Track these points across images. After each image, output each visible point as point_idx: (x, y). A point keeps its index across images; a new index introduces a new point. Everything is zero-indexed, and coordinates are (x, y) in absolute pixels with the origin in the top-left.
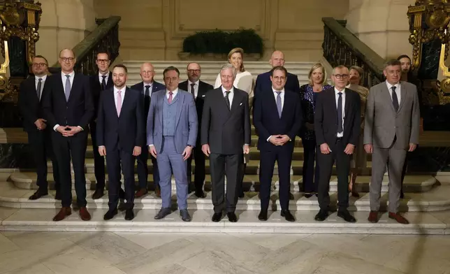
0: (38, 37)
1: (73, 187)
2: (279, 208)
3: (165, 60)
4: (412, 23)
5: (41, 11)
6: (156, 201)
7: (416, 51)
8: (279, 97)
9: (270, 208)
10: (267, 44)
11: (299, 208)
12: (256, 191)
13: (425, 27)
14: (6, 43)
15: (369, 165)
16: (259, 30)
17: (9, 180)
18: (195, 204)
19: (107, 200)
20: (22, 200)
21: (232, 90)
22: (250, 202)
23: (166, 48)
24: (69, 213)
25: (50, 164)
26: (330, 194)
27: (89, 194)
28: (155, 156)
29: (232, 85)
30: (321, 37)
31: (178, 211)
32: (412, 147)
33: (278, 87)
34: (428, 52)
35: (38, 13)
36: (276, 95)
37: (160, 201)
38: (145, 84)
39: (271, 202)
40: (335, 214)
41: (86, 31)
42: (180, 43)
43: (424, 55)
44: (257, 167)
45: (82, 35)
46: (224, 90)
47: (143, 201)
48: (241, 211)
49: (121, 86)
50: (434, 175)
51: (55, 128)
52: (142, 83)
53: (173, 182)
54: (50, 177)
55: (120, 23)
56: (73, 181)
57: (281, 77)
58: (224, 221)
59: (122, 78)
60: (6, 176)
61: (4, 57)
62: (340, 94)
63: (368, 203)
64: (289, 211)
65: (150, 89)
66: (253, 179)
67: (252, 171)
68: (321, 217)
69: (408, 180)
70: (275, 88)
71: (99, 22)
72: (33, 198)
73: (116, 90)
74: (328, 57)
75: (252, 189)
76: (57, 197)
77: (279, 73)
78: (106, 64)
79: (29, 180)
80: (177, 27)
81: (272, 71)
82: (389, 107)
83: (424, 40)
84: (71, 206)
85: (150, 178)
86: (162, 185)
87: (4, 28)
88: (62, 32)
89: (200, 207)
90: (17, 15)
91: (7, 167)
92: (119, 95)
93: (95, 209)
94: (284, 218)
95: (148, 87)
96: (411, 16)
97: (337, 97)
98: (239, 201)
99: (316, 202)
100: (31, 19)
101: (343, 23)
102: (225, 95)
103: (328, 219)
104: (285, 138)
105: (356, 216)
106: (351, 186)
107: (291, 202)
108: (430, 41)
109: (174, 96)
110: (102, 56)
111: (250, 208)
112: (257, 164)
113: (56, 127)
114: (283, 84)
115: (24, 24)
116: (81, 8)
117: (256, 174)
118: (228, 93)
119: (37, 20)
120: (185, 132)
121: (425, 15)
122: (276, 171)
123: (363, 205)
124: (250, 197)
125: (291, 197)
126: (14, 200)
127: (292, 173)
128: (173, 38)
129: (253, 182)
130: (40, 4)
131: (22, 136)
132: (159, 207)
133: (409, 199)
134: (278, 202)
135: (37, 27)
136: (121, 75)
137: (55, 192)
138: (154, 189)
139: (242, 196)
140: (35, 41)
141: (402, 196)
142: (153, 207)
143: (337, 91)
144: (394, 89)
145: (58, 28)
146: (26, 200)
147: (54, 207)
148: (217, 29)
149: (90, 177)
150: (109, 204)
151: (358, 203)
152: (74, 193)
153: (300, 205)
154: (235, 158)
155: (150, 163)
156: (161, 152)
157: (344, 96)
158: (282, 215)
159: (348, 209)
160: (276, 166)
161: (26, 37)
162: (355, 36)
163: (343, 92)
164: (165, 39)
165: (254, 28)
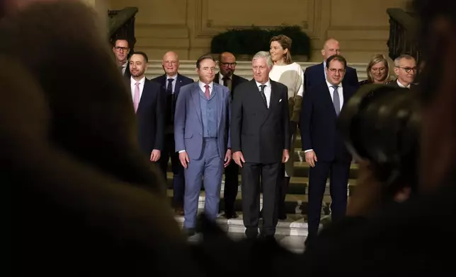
3: (189, 59)
8: (336, 93)
12: (302, 213)
16: (306, 26)
21: (268, 84)
22: (294, 225)
23: (189, 49)
29: (267, 78)
36: (332, 90)
38: (168, 78)
42: (207, 42)
44: (306, 184)
46: (258, 84)
49: (138, 76)
57: (340, 70)
59: (139, 67)
65: (174, 83)
66: (300, 200)
67: (299, 190)
73: (133, 81)
75: (298, 211)
77: (335, 65)
78: (126, 52)
80: (204, 22)
92: (137, 88)
95: (171, 80)
98: (280, 224)
102: (260, 90)
110: (121, 43)
111: (294, 233)
112: (306, 181)
114: (341, 79)
117: (304, 193)
118: (263, 87)
122: (327, 191)
124: (295, 220)
128: (199, 37)
129: (300, 202)
136: (138, 63)
139: (283, 218)
148: (253, 26)
160: (328, 184)
164: (189, 37)
165: (300, 24)
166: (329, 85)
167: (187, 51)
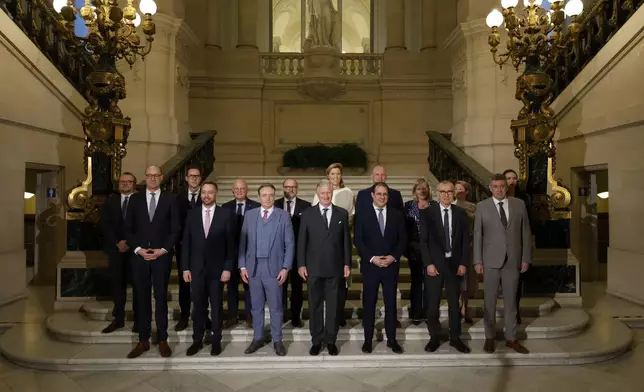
0: (125, 152)
1: (153, 317)
2: (385, 338)
3: (263, 174)
4: (516, 136)
5: (130, 127)
6: (246, 332)
7: (522, 165)
8: (381, 214)
9: (375, 338)
10: (371, 158)
11: (407, 338)
12: (359, 318)
13: (529, 140)
14: (90, 159)
15: (481, 286)
16: (363, 143)
17: (82, 310)
18: (291, 334)
19: (192, 333)
20: (93, 334)
21: (330, 208)
22: (353, 331)
23: (264, 163)
24: (147, 349)
25: (130, 291)
26: (441, 320)
27: (172, 325)
28: (246, 281)
29: (330, 202)
30: (427, 150)
31: (272, 344)
32: (524, 268)
33: (381, 204)
34: (535, 164)
35: (127, 128)
36: (377, 212)
37: (252, 332)
38: (238, 202)
39: (375, 330)
40: (447, 344)
41: (179, 146)
42: (279, 157)
43: (530, 169)
45: (175, 150)
46: (322, 207)
47: (233, 332)
48: (343, 342)
49: (210, 205)
50: (553, 297)
51: (136, 251)
52: (235, 201)
53: (267, 309)
54: (129, 306)
55: (216, 138)
56: (154, 310)
57: (384, 194)
58: (324, 355)
59: (211, 196)
60: (80, 305)
61: (87, 173)
62: (446, 211)
63: (483, 330)
64: (395, 341)
65: (243, 207)
66: (354, 305)
67: (355, 296)
68: (432, 347)
69: (525, 303)
70: (377, 204)
71: (194, 136)
72: (106, 331)
73: (204, 209)
74: (434, 171)
75: (354, 316)
76: (134, 330)
77: (381, 189)
78: (198, 180)
79: (105, 310)
80: (277, 142)
81: (374, 186)
82: (498, 224)
83: (529, 154)
84: (150, 340)
85: (242, 305)
86: (255, 313)
87: (89, 144)
88: (153, 147)
89: (297, 339)
90: (104, 130)
91: (81, 295)
92: (208, 215)
93: (178, 343)
94: (390, 350)
95: (240, 205)
96: (515, 129)
97: (443, 214)
98: (341, 331)
99: (426, 330)
100: (119, 134)
101: (448, 137)
102: (322, 212)
103: (440, 349)
104: (390, 259)
105: (470, 345)
106: (463, 311)
107: (398, 330)
108: (536, 155)
109: (269, 215)
110: (194, 172)
111: (353, 338)
113: (138, 249)
114: (386, 201)
115: (111, 140)
116: (175, 123)
118: (326, 210)
119: (126, 135)
120: (281, 253)
121: (529, 129)
122: (380, 296)
123: (477, 332)
124: (353, 325)
125: (398, 325)
126: (84, 333)
127: (399, 296)
128: (273, 152)
129: (356, 308)
130: (130, 119)
131: (102, 260)
132: (250, 340)
133: (527, 324)
134: (384, 331)
135: (125, 142)
136: (210, 192)
137: (132, 324)
138: (245, 318)
139: (343, 325)
140: (121, 157)
141: (519, 321)
142: (244, 339)
143: (442, 208)
144: (502, 204)
145: (149, 143)
146: (99, 333)
147: (130, 341)
148: (318, 143)
149: (173, 306)
150: (193, 336)
151: (472, 330)
152: (154, 325)
153: (409, 333)
154: (334, 282)
155: (241, 288)
156: (254, 276)
157: (450, 213)
158: (388, 345)
159: (461, 337)
160: (380, 289)
161: (112, 153)
162: (461, 149)
163: (449, 208)
164: (264, 154)
165: (358, 142)
166: (375, 208)
167: (261, 166)
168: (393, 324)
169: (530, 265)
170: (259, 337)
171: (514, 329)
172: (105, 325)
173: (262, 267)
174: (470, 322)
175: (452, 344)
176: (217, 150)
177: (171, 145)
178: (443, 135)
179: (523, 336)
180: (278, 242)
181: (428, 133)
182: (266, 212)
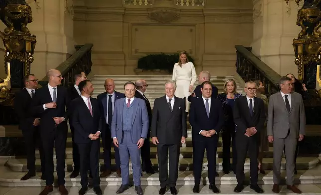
0: (33, 59)
1: (55, 169)
2: (208, 183)
3: (125, 74)
4: (296, 50)
5: (36, 42)
6: (117, 179)
7: (300, 70)
8: (207, 102)
9: (201, 183)
11: (222, 183)
12: (190, 170)
13: (305, 53)
14: (9, 64)
16: (192, 53)
17: (6, 165)
18: (146, 181)
19: (80, 179)
20: (16, 180)
21: (173, 98)
22: (187, 178)
23: (125, 66)
24: (51, 190)
25: (37, 152)
26: (245, 172)
27: (67, 174)
28: (117, 146)
29: (174, 94)
30: (235, 58)
31: (134, 187)
32: (301, 137)
33: (208, 96)
34: (308, 71)
35: (33, 43)
36: (205, 101)
37: (121, 179)
39: (202, 178)
41: (68, 54)
42: (135, 62)
43: (305, 72)
45: (65, 57)
46: (168, 98)
47: (107, 179)
48: (181, 186)
50: (318, 156)
53: (130, 164)
54: (38, 162)
55: (92, 49)
57: (210, 89)
58: (168, 194)
60: (5, 161)
61: (7, 73)
62: (251, 100)
63: (272, 178)
64: (215, 185)
65: (113, 98)
66: (189, 161)
68: (238, 189)
69: (299, 160)
70: (205, 96)
71: (77, 48)
72: (24, 178)
74: (240, 72)
75: (188, 169)
76: (42, 178)
77: (207, 86)
79: (21, 164)
80: (133, 50)
82: (283, 109)
83: (305, 62)
84: (53, 185)
85: (113, 162)
86: (122, 167)
87: (8, 53)
88: (50, 55)
89: (150, 183)
90: (18, 44)
91: (6, 155)
93: (71, 186)
94: (211, 191)
95: (110, 96)
96: (295, 46)
97: (249, 102)
99: (235, 178)
100: (28, 46)
101: (250, 49)
102: (168, 101)
104: (213, 132)
105: (264, 187)
106: (259, 166)
107: (216, 178)
108: (309, 63)
109: (131, 102)
111: (187, 183)
114: (211, 94)
115: (23, 51)
116: (65, 38)
117: (192, 158)
118: (170, 100)
119: (33, 48)
120: (139, 128)
121: (305, 45)
123: (268, 180)
124: (187, 175)
125: (217, 175)
126: (9, 180)
127: (217, 156)
128: (130, 59)
129: (189, 164)
130: (35, 37)
131: (17, 132)
132: (120, 184)
133: (301, 174)
134: (207, 178)
135: (32, 53)
137: (41, 174)
140: (31, 62)
141: (295, 173)
142: (115, 184)
143: (248, 99)
145: (47, 52)
146: (19, 180)
147: (39, 185)
149: (69, 161)
150: (82, 183)
151: (265, 178)
152: (55, 174)
153: (223, 180)
155: (112, 150)
156: (121, 143)
157: (253, 102)
158: (210, 188)
159: (258, 183)
161: (24, 60)
162: (258, 58)
163: (252, 99)
164: (125, 59)
166: (204, 98)
167: (123, 67)
168: (213, 174)
169: (304, 136)
170: (125, 183)
171: (292, 177)
172: (23, 175)
173: (127, 137)
174: (264, 173)
175: (252, 187)
176: (93, 56)
177: (63, 54)
178: (246, 48)
179: (298, 182)
180: (137, 121)
181: (236, 47)
182: (129, 101)
